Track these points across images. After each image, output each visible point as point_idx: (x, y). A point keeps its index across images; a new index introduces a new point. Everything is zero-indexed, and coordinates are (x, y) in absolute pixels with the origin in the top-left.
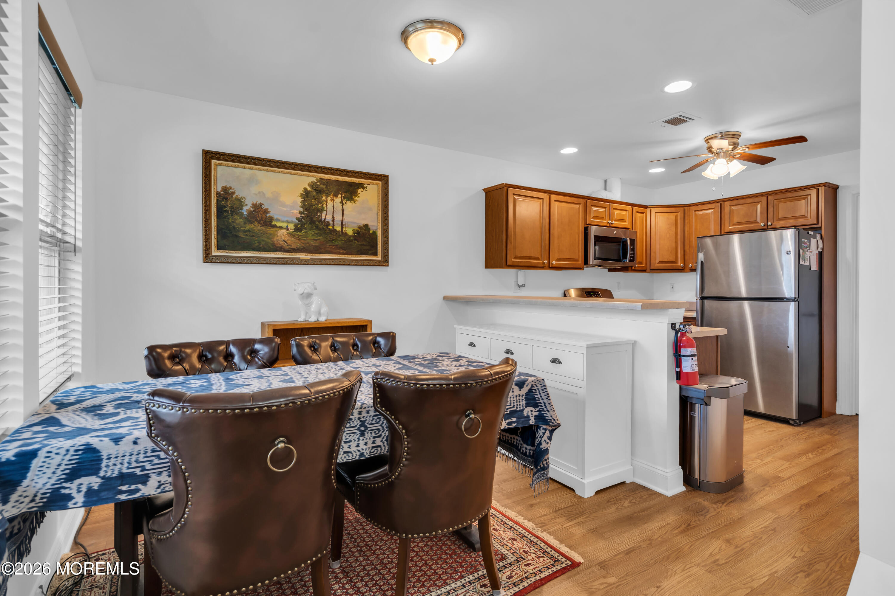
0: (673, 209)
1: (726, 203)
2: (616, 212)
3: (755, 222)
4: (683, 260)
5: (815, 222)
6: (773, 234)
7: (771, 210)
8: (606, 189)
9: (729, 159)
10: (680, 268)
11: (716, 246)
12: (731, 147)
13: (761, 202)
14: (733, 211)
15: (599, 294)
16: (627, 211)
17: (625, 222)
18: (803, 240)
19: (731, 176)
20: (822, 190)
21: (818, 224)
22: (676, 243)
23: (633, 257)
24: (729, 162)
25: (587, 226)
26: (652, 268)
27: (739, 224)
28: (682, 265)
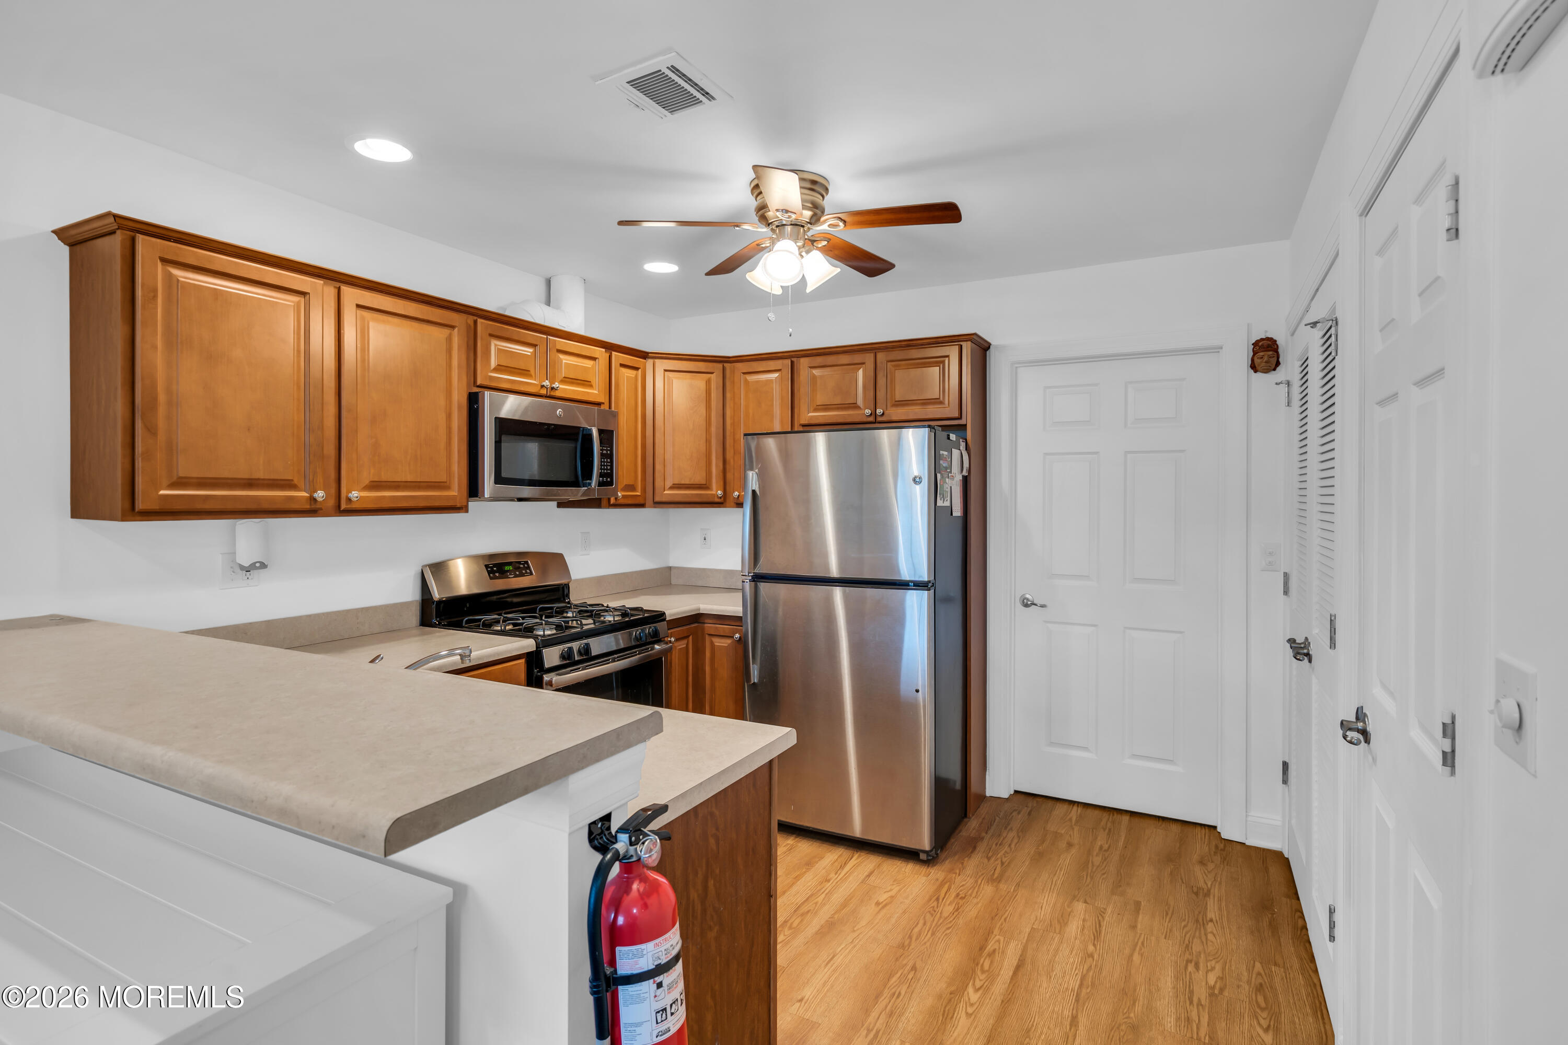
0: (701, 366)
1: (802, 360)
2: (566, 359)
3: (854, 406)
4: (722, 483)
5: (956, 415)
6: (885, 436)
7: (881, 381)
8: (548, 302)
9: (804, 246)
10: (717, 500)
11: (786, 455)
12: (808, 214)
13: (864, 363)
14: (814, 378)
15: (529, 568)
16: (594, 359)
17: (591, 386)
18: (942, 452)
19: (808, 290)
20: (967, 346)
21: (960, 418)
22: (708, 441)
23: (610, 475)
24: (804, 254)
25: (475, 390)
26: (657, 499)
27: (826, 407)
28: (720, 492)
